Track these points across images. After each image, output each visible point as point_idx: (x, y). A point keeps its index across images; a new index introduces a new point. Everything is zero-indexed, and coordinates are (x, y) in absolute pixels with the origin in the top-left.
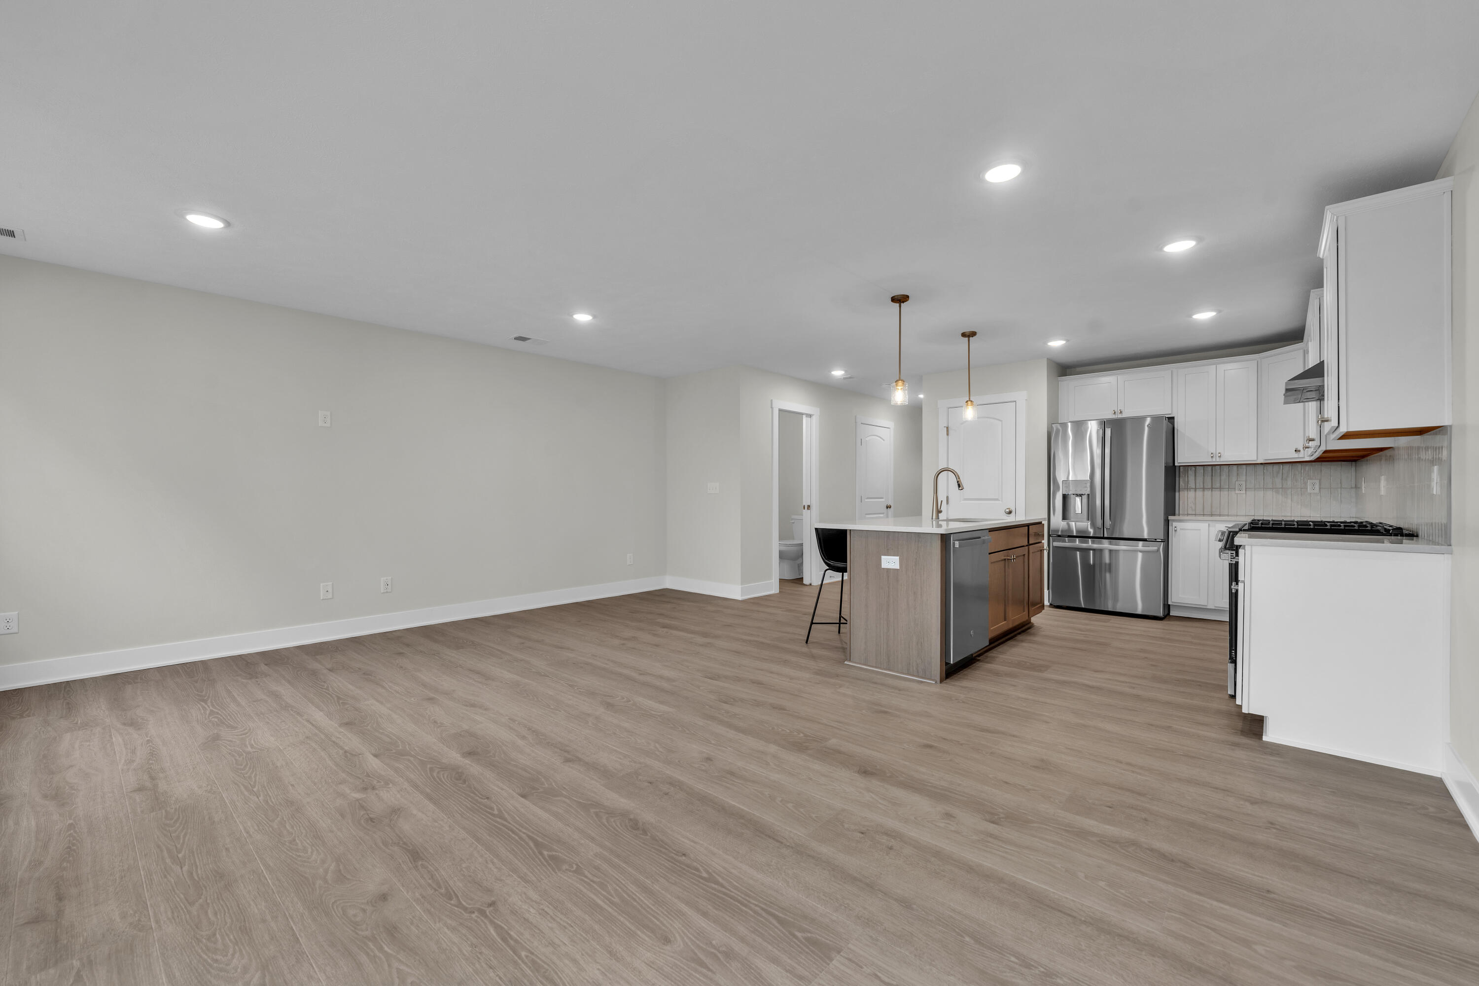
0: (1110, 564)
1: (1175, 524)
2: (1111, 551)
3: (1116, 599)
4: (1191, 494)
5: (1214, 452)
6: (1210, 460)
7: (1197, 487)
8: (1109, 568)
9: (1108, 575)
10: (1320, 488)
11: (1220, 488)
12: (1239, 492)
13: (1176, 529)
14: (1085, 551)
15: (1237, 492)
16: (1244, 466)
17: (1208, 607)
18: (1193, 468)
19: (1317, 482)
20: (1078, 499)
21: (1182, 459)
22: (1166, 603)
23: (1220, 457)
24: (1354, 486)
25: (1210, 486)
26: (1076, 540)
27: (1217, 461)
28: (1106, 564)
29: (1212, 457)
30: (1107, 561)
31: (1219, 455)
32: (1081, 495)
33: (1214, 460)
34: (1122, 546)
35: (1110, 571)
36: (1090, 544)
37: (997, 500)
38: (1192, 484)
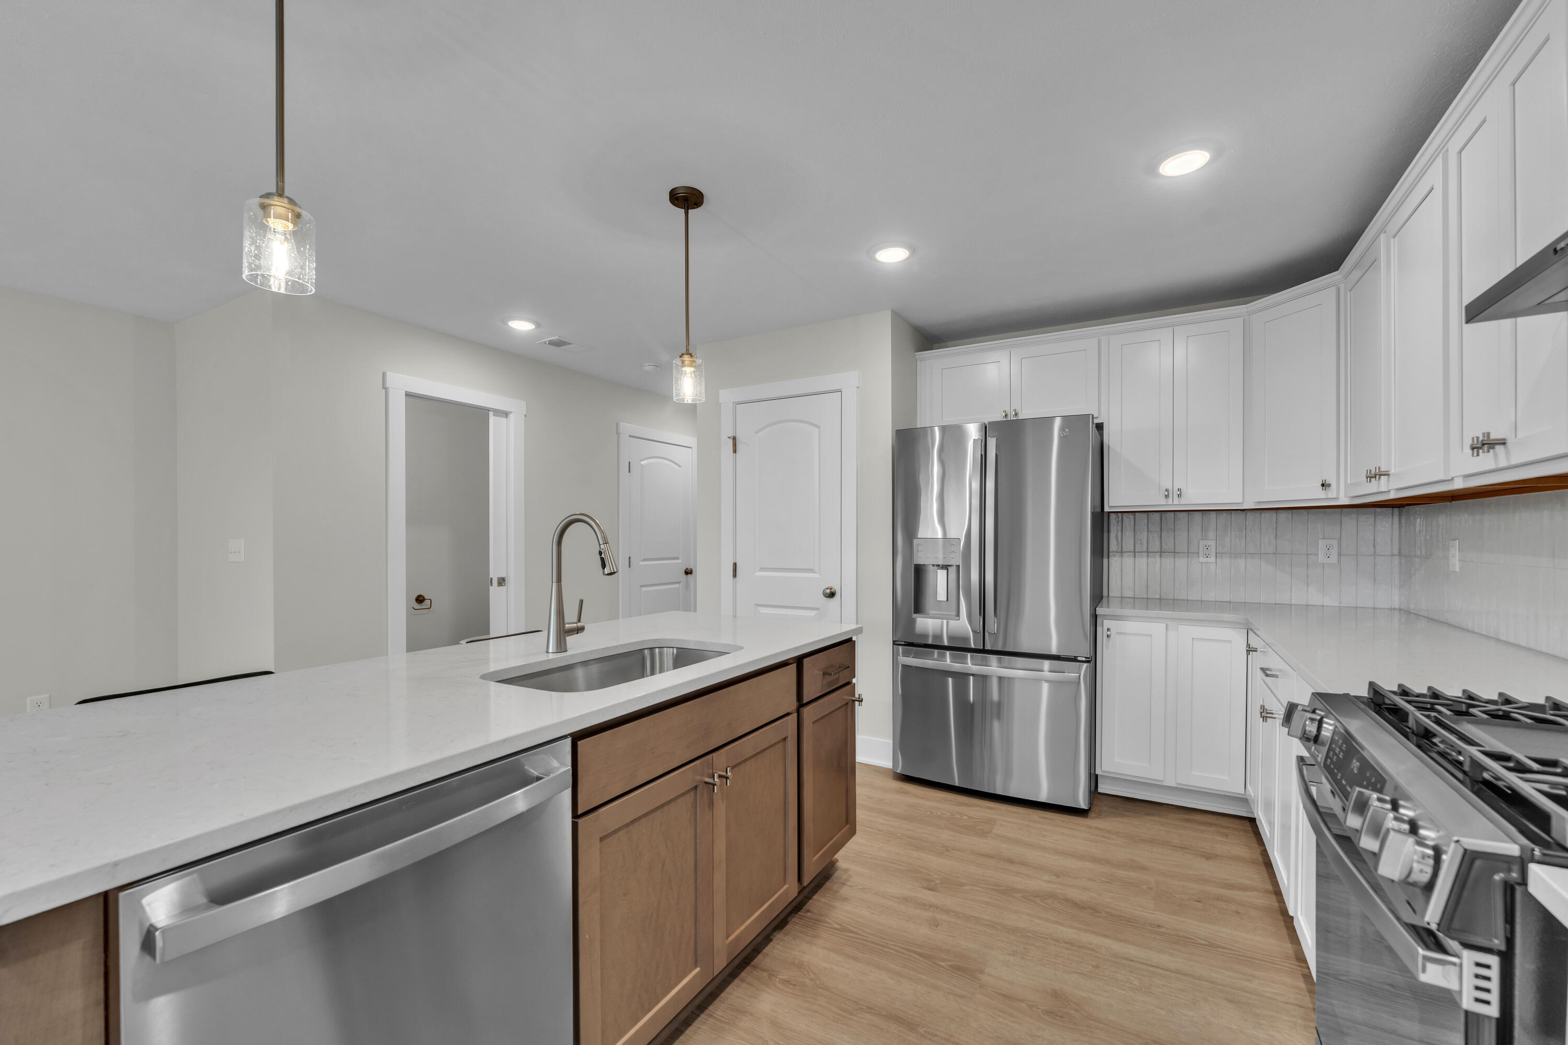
0: (999, 704)
1: (1107, 623)
2: (1000, 679)
3: (1008, 774)
4: (1128, 561)
5: (1170, 488)
6: (1163, 502)
7: (1136, 550)
8: (999, 710)
9: (996, 725)
10: (1340, 555)
11: (1175, 553)
12: (1205, 560)
13: (1109, 633)
14: (961, 677)
15: (1202, 559)
16: (1213, 514)
17: (1165, 784)
18: (1132, 516)
19: (1335, 543)
20: (942, 574)
21: (1116, 500)
22: (1093, 772)
23: (1179, 496)
24: (1396, 552)
25: (1157, 548)
26: (945, 653)
27: (1174, 504)
28: (992, 702)
29: (1167, 496)
30: (995, 696)
31: (1178, 493)
32: (946, 567)
33: (1170, 502)
34: (1017, 671)
35: (999, 717)
36: (970, 664)
37: (811, 571)
38: (1128, 545)
